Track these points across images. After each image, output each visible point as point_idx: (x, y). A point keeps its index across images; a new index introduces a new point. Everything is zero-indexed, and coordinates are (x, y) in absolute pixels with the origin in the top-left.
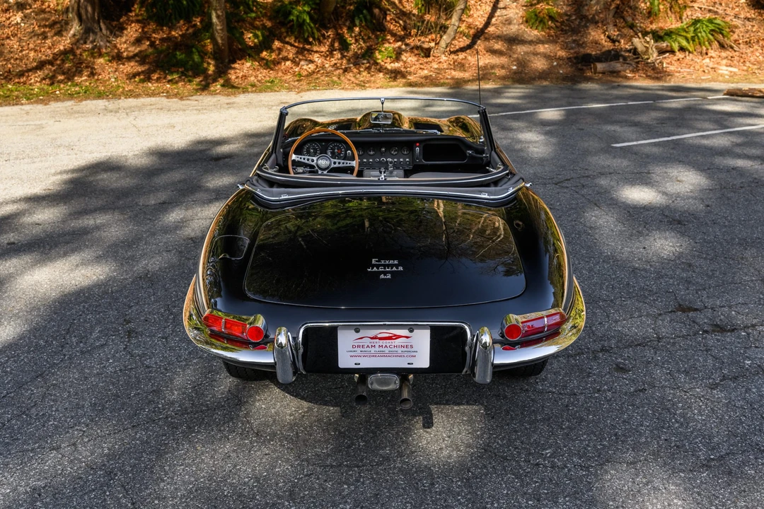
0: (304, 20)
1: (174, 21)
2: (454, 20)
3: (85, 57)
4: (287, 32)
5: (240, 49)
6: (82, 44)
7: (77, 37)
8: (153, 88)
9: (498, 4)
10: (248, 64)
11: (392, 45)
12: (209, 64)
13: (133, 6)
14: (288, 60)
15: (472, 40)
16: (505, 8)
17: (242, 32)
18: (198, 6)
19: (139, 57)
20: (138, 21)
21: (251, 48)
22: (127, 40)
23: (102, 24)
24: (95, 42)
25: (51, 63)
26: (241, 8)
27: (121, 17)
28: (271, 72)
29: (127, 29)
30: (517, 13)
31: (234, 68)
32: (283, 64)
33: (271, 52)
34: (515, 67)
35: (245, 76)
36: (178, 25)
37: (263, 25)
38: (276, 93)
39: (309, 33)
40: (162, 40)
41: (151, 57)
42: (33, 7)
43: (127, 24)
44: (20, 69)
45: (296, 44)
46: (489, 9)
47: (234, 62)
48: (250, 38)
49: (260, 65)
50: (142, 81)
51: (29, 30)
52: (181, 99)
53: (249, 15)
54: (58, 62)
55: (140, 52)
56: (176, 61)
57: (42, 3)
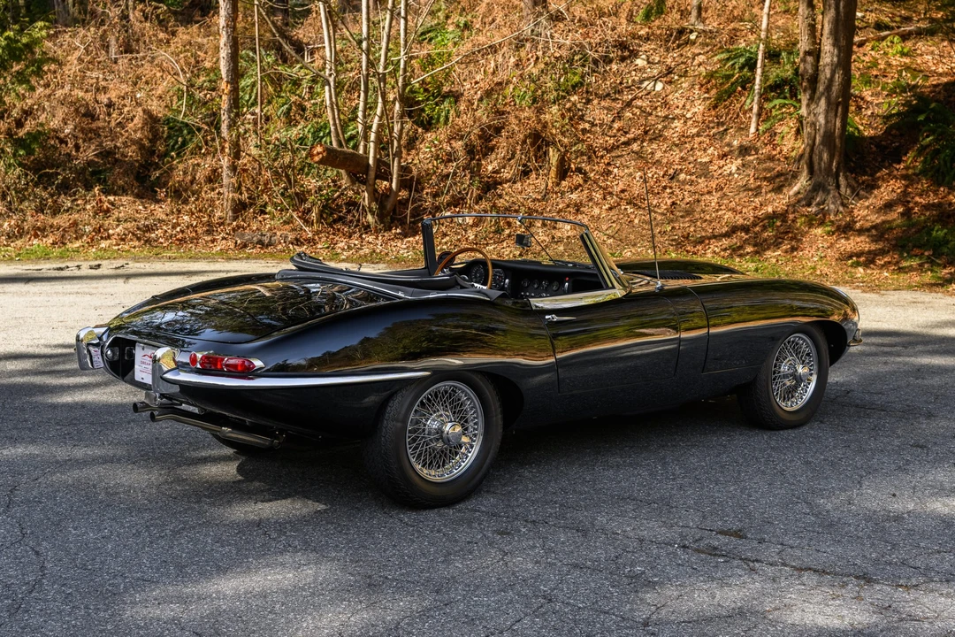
3: (799, 224)
6: (803, 206)
7: (800, 196)
13: (905, 154)
19: (876, 230)
20: (905, 177)
22: (871, 205)
23: (842, 180)
24: (823, 204)
25: (745, 229)
27: (880, 169)
29: (879, 187)
40: (927, 207)
41: (896, 231)
42: (760, 152)
43: (883, 180)
44: (704, 234)
51: (740, 183)
54: (757, 229)
55: (884, 222)
56: (927, 240)
57: (775, 147)
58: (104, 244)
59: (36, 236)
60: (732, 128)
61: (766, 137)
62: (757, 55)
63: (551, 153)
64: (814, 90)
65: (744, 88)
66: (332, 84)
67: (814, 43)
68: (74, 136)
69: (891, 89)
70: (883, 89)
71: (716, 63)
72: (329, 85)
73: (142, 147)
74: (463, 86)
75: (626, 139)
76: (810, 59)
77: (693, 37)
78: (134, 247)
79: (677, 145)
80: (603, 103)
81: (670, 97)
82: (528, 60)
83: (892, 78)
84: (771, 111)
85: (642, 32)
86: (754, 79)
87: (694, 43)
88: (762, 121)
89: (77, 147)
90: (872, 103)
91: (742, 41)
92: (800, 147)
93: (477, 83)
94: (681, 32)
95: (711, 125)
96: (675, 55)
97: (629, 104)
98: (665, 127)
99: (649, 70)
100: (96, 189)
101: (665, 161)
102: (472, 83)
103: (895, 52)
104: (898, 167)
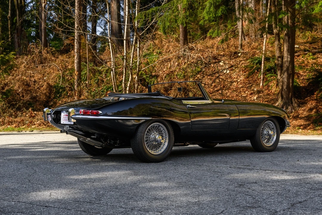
13: (315, 92)
19: (307, 118)
22: (304, 109)
23: (293, 101)
24: (287, 109)
29: (306, 103)
42: (264, 92)
43: (308, 101)
55: (309, 115)
57: (269, 90)
58: (33, 127)
59: (9, 124)
60: (254, 84)
61: (266, 87)
62: (262, 59)
63: (190, 94)
64: (282, 70)
65: (258, 71)
66: (114, 71)
67: (281, 54)
68: (22, 92)
69: (309, 70)
70: (306, 70)
71: (248, 63)
72: (113, 71)
73: (46, 95)
74: (159, 73)
75: (217, 89)
76: (280, 59)
77: (239, 55)
78: (44, 127)
79: (235, 91)
80: (209, 77)
81: (232, 75)
82: (182, 63)
83: (310, 66)
84: (267, 78)
85: (222, 54)
86: (261, 68)
87: (240, 57)
88: (265, 82)
89: (23, 96)
90: (303, 75)
91: (257, 55)
92: (278, 90)
93: (164, 71)
94: (236, 53)
95: (247, 84)
96: (233, 61)
97: (218, 77)
98: (231, 85)
99: (224, 66)
100: (30, 109)
101: (231, 96)
102: (163, 72)
103: (310, 58)
104: (313, 96)
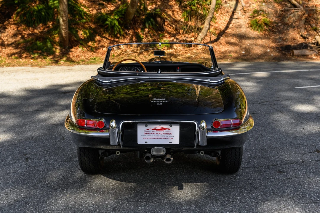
0: (115, 24)
1: (36, 24)
2: (206, 24)
4: (104, 31)
5: (75, 41)
8: (23, 62)
9: (233, 16)
10: (80, 49)
11: (168, 39)
12: (56, 49)
13: (12, 15)
14: (104, 47)
15: (218, 37)
16: (237, 19)
17: (77, 31)
18: (51, 15)
19: (14, 44)
20: (14, 24)
21: (82, 39)
22: (8, 35)
26: (77, 17)
27: (5, 21)
28: (94, 54)
29: (8, 28)
30: (245, 22)
31: (72, 51)
32: (101, 49)
33: (94, 43)
34: (244, 52)
35: (78, 56)
36: (39, 26)
37: (90, 26)
38: (97, 65)
39: (117, 31)
40: (29, 35)
41: (22, 45)
43: (8, 26)
45: (110, 38)
46: (228, 19)
47: (72, 48)
48: (81, 34)
49: (88, 50)
50: (16, 58)
52: (40, 67)
53: (82, 21)
55: (15, 41)
56: (37, 47)
